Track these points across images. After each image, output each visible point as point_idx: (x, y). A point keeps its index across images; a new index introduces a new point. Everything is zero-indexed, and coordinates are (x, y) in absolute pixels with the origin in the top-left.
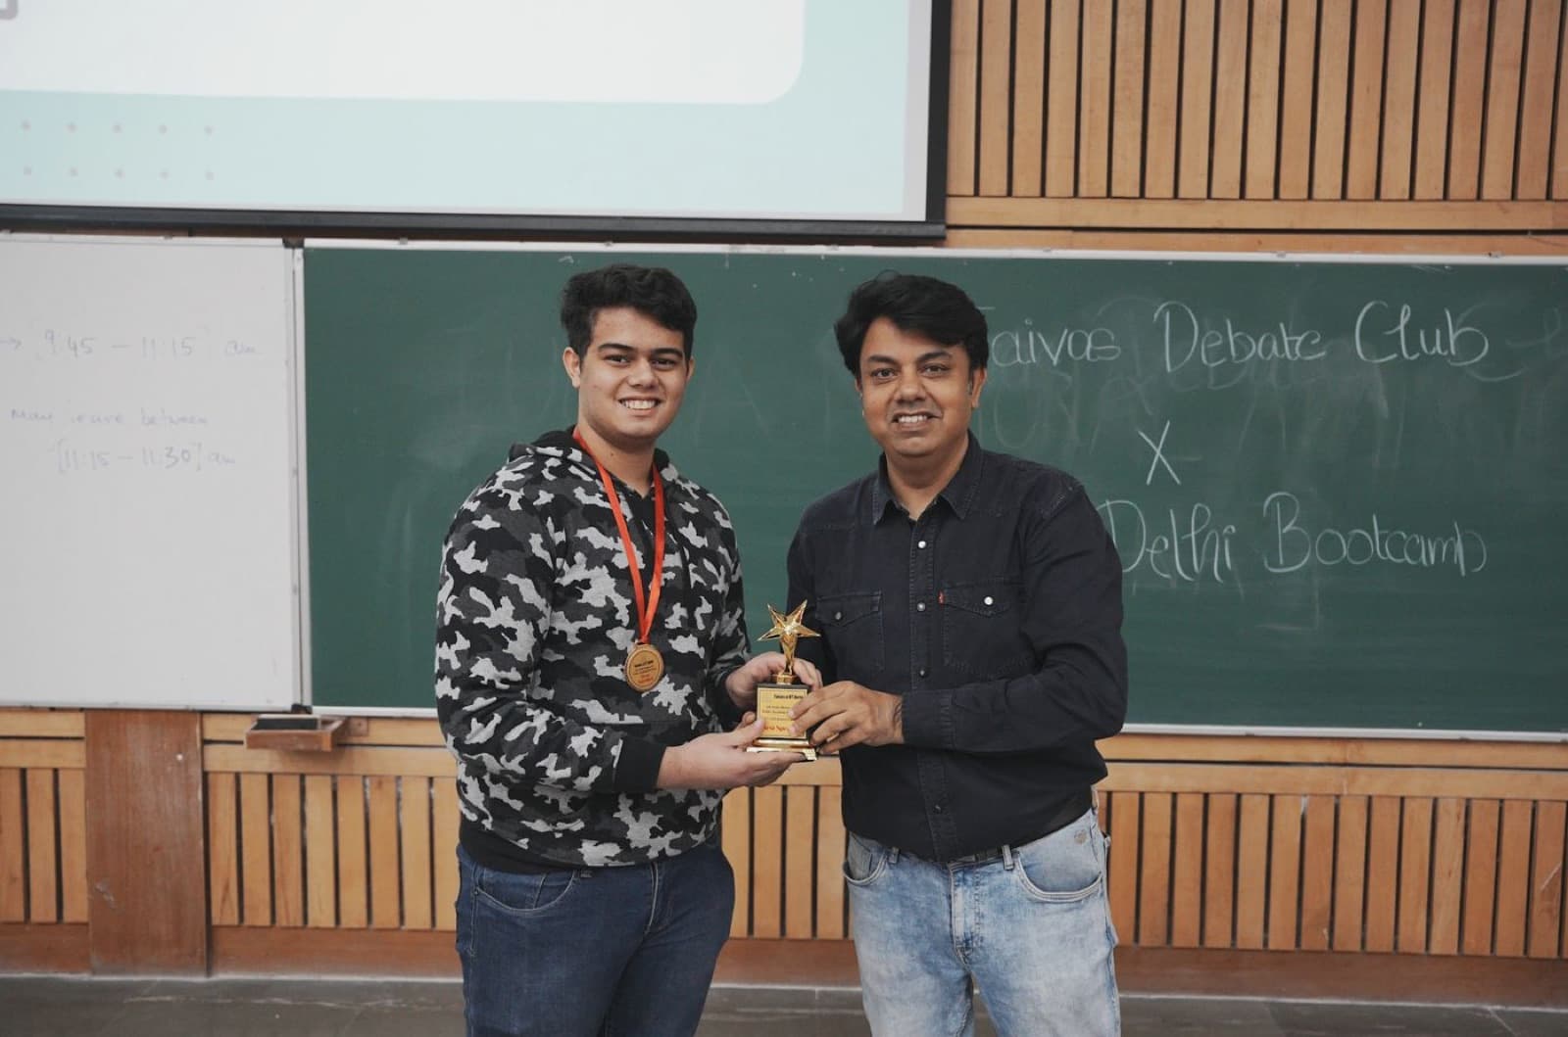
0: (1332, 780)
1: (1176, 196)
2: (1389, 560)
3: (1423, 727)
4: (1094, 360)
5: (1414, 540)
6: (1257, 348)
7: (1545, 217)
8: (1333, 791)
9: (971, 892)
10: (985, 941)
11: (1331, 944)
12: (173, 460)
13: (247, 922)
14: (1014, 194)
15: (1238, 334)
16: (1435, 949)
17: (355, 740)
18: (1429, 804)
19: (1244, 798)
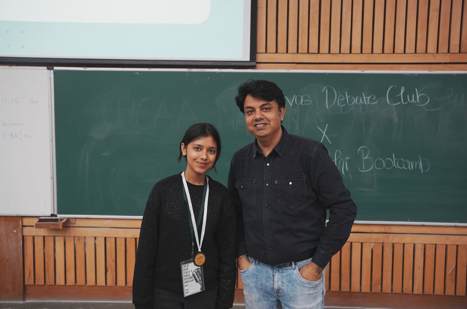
0: (381, 238)
1: (329, 52)
2: (398, 168)
3: (410, 221)
4: (304, 105)
5: (406, 162)
6: (355, 101)
7: (447, 58)
8: (381, 241)
9: (281, 275)
10: (284, 291)
11: (381, 290)
12: (13, 137)
13: (37, 284)
14: (278, 52)
15: (349, 96)
16: (415, 292)
17: (71, 225)
18: (413, 245)
19: (353, 244)
